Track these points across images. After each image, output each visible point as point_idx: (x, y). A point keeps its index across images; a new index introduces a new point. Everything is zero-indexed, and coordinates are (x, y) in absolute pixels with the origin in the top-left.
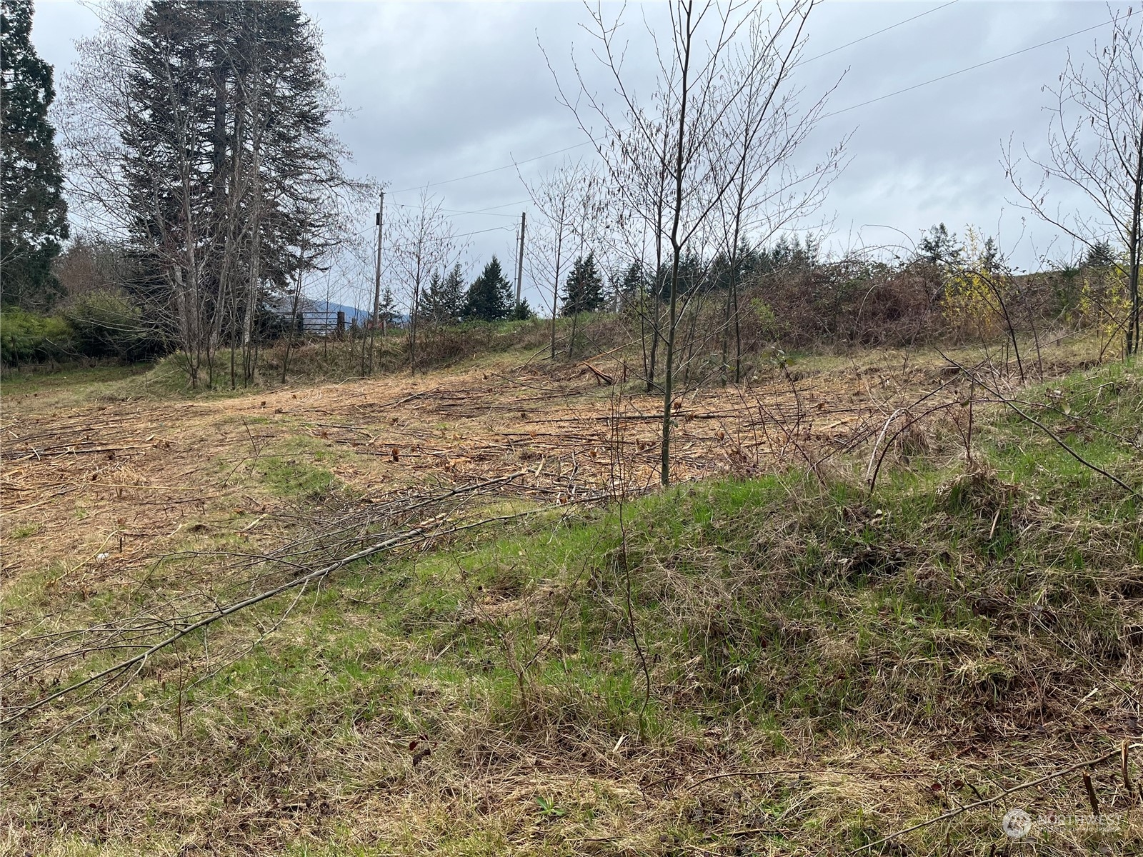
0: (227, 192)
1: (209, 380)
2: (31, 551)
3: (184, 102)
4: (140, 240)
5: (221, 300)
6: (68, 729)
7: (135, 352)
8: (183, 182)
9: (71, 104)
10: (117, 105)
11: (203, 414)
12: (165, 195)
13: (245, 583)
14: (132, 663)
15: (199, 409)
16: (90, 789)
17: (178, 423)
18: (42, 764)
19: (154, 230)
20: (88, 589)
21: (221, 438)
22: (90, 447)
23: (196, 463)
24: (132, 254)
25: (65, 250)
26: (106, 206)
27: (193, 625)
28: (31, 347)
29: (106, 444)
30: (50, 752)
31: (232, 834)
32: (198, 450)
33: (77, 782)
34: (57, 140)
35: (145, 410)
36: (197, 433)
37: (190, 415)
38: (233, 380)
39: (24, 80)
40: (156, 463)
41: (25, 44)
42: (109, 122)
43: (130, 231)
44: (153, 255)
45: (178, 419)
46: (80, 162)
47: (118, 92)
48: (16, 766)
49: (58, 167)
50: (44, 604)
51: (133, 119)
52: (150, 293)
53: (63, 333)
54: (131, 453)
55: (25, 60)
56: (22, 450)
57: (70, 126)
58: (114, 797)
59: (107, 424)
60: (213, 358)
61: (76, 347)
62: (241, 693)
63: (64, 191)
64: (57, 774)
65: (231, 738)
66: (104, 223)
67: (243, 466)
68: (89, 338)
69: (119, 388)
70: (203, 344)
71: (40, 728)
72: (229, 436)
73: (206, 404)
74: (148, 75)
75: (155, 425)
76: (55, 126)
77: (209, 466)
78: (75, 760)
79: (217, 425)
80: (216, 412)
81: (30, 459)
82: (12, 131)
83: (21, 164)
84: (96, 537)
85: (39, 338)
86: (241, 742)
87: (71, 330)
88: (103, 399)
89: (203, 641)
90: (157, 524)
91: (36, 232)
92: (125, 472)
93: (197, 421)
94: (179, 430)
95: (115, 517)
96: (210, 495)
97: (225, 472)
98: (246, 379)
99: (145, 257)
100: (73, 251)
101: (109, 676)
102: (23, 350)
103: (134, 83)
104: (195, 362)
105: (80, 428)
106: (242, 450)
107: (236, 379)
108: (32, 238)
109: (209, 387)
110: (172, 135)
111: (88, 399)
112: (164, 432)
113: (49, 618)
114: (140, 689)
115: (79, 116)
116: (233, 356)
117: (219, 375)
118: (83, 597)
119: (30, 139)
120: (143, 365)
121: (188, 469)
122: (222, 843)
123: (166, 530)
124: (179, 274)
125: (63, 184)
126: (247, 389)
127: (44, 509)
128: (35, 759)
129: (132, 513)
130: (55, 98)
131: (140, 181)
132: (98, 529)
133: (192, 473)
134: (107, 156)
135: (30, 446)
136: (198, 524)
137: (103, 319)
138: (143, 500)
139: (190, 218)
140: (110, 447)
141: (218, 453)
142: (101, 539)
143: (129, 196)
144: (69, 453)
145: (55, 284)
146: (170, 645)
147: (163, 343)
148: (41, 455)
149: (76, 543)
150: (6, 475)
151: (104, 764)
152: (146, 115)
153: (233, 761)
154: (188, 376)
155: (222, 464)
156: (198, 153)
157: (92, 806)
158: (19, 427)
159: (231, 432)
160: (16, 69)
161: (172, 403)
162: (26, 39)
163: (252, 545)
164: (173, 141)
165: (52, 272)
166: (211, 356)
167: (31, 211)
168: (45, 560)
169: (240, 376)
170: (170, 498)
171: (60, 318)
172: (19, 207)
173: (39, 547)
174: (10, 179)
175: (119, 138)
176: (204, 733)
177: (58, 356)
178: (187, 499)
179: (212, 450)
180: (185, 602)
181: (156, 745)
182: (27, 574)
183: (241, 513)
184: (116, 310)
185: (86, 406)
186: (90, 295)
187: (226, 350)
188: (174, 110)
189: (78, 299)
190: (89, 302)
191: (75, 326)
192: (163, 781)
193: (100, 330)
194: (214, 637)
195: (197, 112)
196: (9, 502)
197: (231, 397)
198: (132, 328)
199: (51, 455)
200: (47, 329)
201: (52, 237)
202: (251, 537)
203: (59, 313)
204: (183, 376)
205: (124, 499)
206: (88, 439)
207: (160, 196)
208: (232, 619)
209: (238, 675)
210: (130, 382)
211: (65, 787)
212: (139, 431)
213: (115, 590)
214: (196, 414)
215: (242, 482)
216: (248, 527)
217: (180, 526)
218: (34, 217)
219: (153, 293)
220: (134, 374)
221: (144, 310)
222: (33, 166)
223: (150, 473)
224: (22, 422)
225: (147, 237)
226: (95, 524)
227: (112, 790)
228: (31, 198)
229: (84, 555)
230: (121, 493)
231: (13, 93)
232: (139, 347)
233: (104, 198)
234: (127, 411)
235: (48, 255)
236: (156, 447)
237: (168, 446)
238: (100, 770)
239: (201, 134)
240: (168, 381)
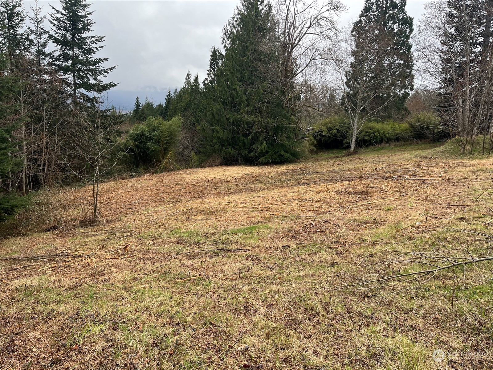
0: (488, 59)
1: (471, 150)
2: (390, 216)
3: (471, 20)
4: (444, 88)
5: (480, 112)
6: (403, 291)
7: (436, 137)
8: (467, 58)
9: (420, 32)
10: (440, 29)
11: (466, 166)
12: (458, 65)
13: (485, 249)
14: (430, 272)
15: (465, 164)
16: (410, 319)
17: (454, 169)
18: (392, 301)
19: (451, 82)
20: (412, 236)
21: (476, 178)
22: (415, 177)
23: (462, 188)
24: (440, 94)
25: (411, 95)
26: (431, 74)
27: (459, 263)
28: (395, 135)
29: (421, 177)
30: (395, 298)
31: (475, 364)
32: (463, 183)
33: (405, 314)
34: (412, 50)
35: (439, 163)
36: (463, 175)
37: (460, 166)
38: (483, 151)
39: (402, 27)
40: (443, 187)
41: (403, 12)
42: (436, 37)
43: (440, 84)
44: (449, 94)
45: (454, 168)
46: (421, 57)
47: (441, 23)
48: (382, 299)
49: (412, 61)
50: (395, 238)
51: (446, 34)
52: (446, 111)
53: (407, 130)
54: (432, 181)
55: (403, 18)
56: (389, 176)
57: (419, 42)
58: (421, 326)
59: (422, 168)
60: (474, 140)
61: (412, 135)
62: (482, 301)
63: (414, 70)
64: (397, 307)
65: (476, 320)
66: (429, 81)
67: (487, 192)
68: (418, 131)
69: (429, 153)
70: (469, 133)
71: (392, 287)
72: (479, 177)
73: (468, 162)
74: (455, 12)
75: (443, 170)
76: (412, 43)
77: (469, 190)
78: (405, 304)
79: (474, 172)
80: (473, 165)
81: (392, 180)
82: (395, 49)
83: (397, 62)
84: (416, 215)
85: (398, 132)
86: (481, 324)
87: (411, 128)
88: (421, 157)
89: (463, 271)
90: (443, 214)
91: (401, 89)
92: (429, 189)
93: (463, 169)
94: (455, 173)
95: (424, 208)
96: (468, 204)
97: (477, 194)
98: (490, 150)
99: (445, 95)
100: (415, 96)
101: (420, 274)
102: (391, 137)
103: (448, 17)
104: (465, 142)
105: (411, 169)
106: (486, 184)
107: (485, 150)
108: (399, 92)
109: (471, 153)
110: (463, 37)
111: (415, 157)
112: (447, 173)
113: (396, 244)
114: (434, 284)
115: (423, 37)
116: (484, 139)
117: (476, 148)
118: (410, 239)
119: (402, 51)
120: (439, 143)
121: (458, 191)
122: (469, 366)
123: (447, 217)
124: (460, 101)
125: (414, 67)
126: (490, 155)
127: (396, 200)
128: (390, 298)
129: (432, 207)
130: (413, 32)
131: (448, 61)
132: (417, 212)
133: (460, 193)
134: (433, 52)
135: (392, 175)
136: (462, 216)
137: (424, 123)
138: (436, 202)
139: (469, 74)
140: (423, 178)
141: (473, 185)
142: (418, 217)
143: (441, 68)
144: (407, 179)
145: (406, 110)
146: (447, 269)
147: (450, 133)
148: (396, 179)
149: (408, 216)
150: (383, 185)
151: (417, 310)
152: (452, 31)
153: (476, 331)
154: (461, 148)
155: (475, 190)
156: (476, 43)
157: (412, 326)
158: (388, 167)
159: (481, 175)
160: (399, 23)
161: (452, 160)
162: (404, 9)
163: (489, 231)
164: (464, 40)
165: (405, 105)
166: (473, 139)
167: (399, 80)
168: (396, 221)
169: (487, 149)
170: (449, 203)
171: (407, 124)
172: (396, 80)
173: (394, 215)
174: (393, 69)
175: (439, 43)
176: (463, 314)
177: (404, 139)
178: (457, 205)
179: (470, 183)
180: (454, 251)
181: (440, 310)
182: (389, 225)
183: (485, 215)
184: (430, 119)
185: (415, 160)
186: (419, 113)
187: (481, 136)
188: (466, 25)
189: (415, 115)
190: (419, 116)
191: (412, 126)
192: (442, 327)
193: (422, 128)
194: (468, 270)
195: (477, 23)
196: (383, 196)
197: (481, 158)
198: (436, 127)
199: (400, 179)
200: (401, 128)
201: (406, 90)
202: (489, 227)
203: (407, 122)
204: (458, 148)
205: (428, 200)
206: (414, 174)
207: (455, 66)
208: (478, 265)
209: (480, 292)
210: (434, 150)
211: (401, 314)
212: (436, 172)
213: (423, 239)
214: (463, 166)
215: (485, 200)
216: (488, 222)
217: (453, 216)
218: (401, 83)
219: (447, 110)
220: (435, 147)
221: (442, 118)
222: (402, 62)
223: (440, 191)
224: (390, 165)
225: (447, 86)
226: (416, 209)
227: (420, 323)
228: (400, 75)
229: (411, 222)
230: (427, 198)
231: (397, 33)
232: (438, 135)
233: (430, 71)
234: (431, 163)
235: (404, 98)
236: (443, 179)
237: (449, 180)
238: (415, 312)
239: (478, 34)
240: (450, 150)
